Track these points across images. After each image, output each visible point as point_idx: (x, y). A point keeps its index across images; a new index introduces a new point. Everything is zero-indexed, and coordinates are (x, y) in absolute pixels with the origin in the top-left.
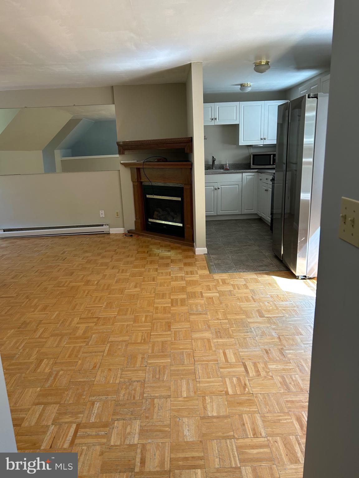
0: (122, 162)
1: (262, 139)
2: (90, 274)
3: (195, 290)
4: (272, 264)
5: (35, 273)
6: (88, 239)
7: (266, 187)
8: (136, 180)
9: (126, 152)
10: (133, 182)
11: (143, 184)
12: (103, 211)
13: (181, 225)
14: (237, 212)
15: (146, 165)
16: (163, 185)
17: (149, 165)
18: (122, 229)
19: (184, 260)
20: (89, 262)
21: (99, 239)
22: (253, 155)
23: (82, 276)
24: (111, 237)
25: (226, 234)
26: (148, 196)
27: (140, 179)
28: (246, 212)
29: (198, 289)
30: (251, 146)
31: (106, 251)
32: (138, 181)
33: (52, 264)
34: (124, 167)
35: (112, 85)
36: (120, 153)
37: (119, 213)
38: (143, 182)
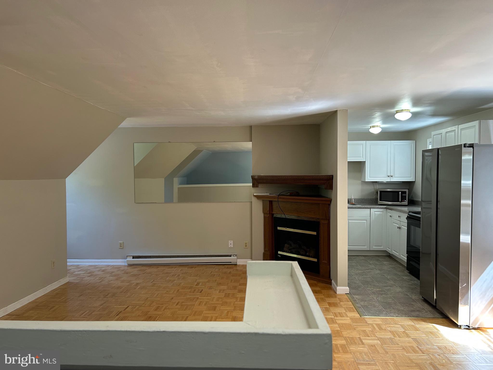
0: (255, 194)
1: (389, 176)
2: (234, 310)
3: (352, 335)
5: (176, 305)
6: (217, 270)
7: (398, 224)
8: (268, 212)
9: (260, 186)
10: (264, 213)
11: (275, 216)
12: (232, 241)
13: (315, 260)
14: (365, 248)
15: (280, 198)
16: (296, 218)
17: (283, 198)
19: (326, 300)
20: (227, 296)
21: (229, 271)
22: (380, 191)
23: (226, 312)
24: (238, 268)
25: (360, 272)
26: (279, 228)
27: (272, 211)
28: (375, 248)
29: (355, 334)
30: (377, 182)
31: (240, 285)
32: (269, 213)
33: (190, 296)
34: (257, 199)
35: (251, 125)
36: (254, 186)
37: (247, 243)
38: (274, 214)
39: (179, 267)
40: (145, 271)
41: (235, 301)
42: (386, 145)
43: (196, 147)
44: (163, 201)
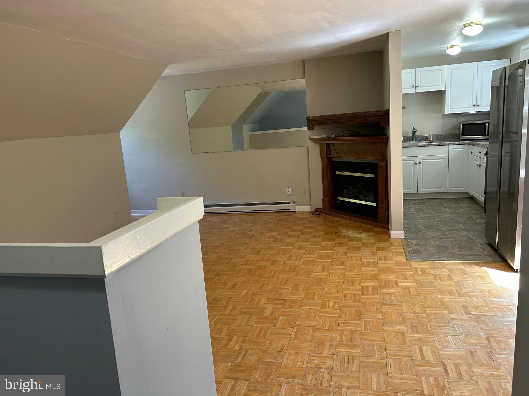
0: (311, 137)
1: (474, 106)
2: (277, 254)
3: (388, 278)
4: (484, 253)
5: (224, 250)
6: (274, 217)
7: (478, 161)
8: (326, 156)
9: (315, 127)
10: (322, 158)
11: (333, 160)
12: (290, 188)
13: (374, 204)
14: (443, 190)
15: (336, 140)
16: (355, 161)
17: (339, 140)
18: (309, 207)
19: (376, 244)
20: (275, 241)
21: (285, 218)
22: (462, 124)
23: (269, 255)
24: (297, 215)
25: (429, 216)
26: (338, 173)
27: (330, 155)
28: (453, 190)
29: (393, 278)
30: (460, 114)
31: (292, 231)
32: (327, 157)
33: (240, 242)
34: (313, 143)
35: (303, 59)
36: (308, 129)
37: (306, 190)
38: (332, 158)
39: (239, 214)
40: (205, 220)
41: (281, 245)
42: (472, 68)
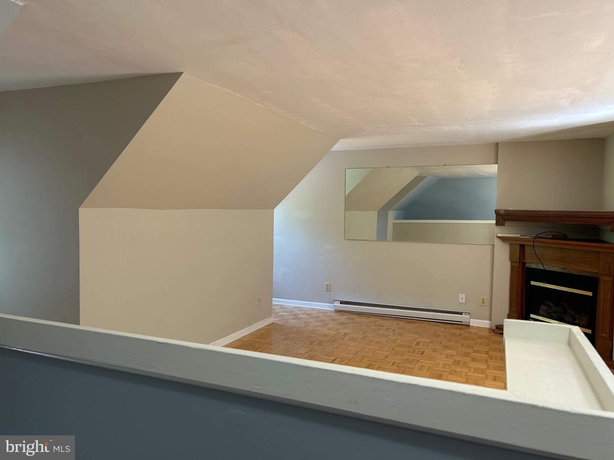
0: (499, 235)
6: (442, 329)
8: (518, 260)
9: (507, 223)
10: (512, 261)
11: (527, 265)
12: (464, 294)
13: (589, 331)
15: (538, 242)
16: (561, 271)
17: (542, 242)
18: (488, 322)
20: (457, 363)
21: (458, 332)
24: (471, 330)
26: (533, 283)
27: (524, 259)
31: (474, 352)
32: (519, 262)
33: (409, 357)
34: (502, 242)
35: (497, 142)
36: (498, 223)
37: (485, 300)
38: (526, 264)
39: (394, 319)
40: (354, 321)
41: (467, 371)
43: (419, 173)
44: (375, 238)
